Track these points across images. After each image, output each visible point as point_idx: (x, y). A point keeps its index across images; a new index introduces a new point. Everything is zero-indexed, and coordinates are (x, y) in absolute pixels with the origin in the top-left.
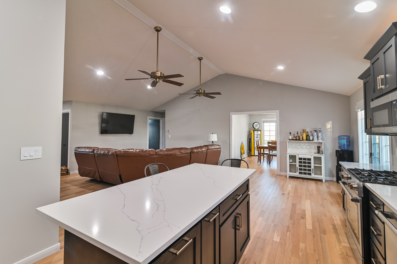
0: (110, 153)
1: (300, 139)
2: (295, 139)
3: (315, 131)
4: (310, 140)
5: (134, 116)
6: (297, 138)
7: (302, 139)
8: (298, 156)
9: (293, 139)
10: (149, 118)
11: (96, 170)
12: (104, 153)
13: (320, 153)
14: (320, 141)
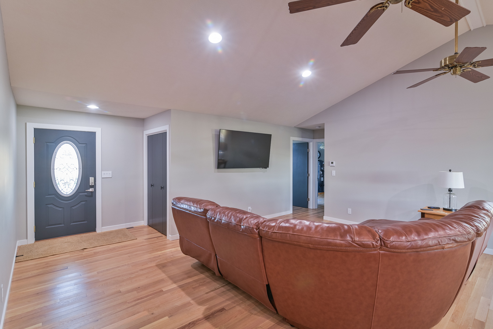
0: (242, 227)
5: (269, 136)
10: (294, 140)
11: (210, 255)
12: (228, 223)
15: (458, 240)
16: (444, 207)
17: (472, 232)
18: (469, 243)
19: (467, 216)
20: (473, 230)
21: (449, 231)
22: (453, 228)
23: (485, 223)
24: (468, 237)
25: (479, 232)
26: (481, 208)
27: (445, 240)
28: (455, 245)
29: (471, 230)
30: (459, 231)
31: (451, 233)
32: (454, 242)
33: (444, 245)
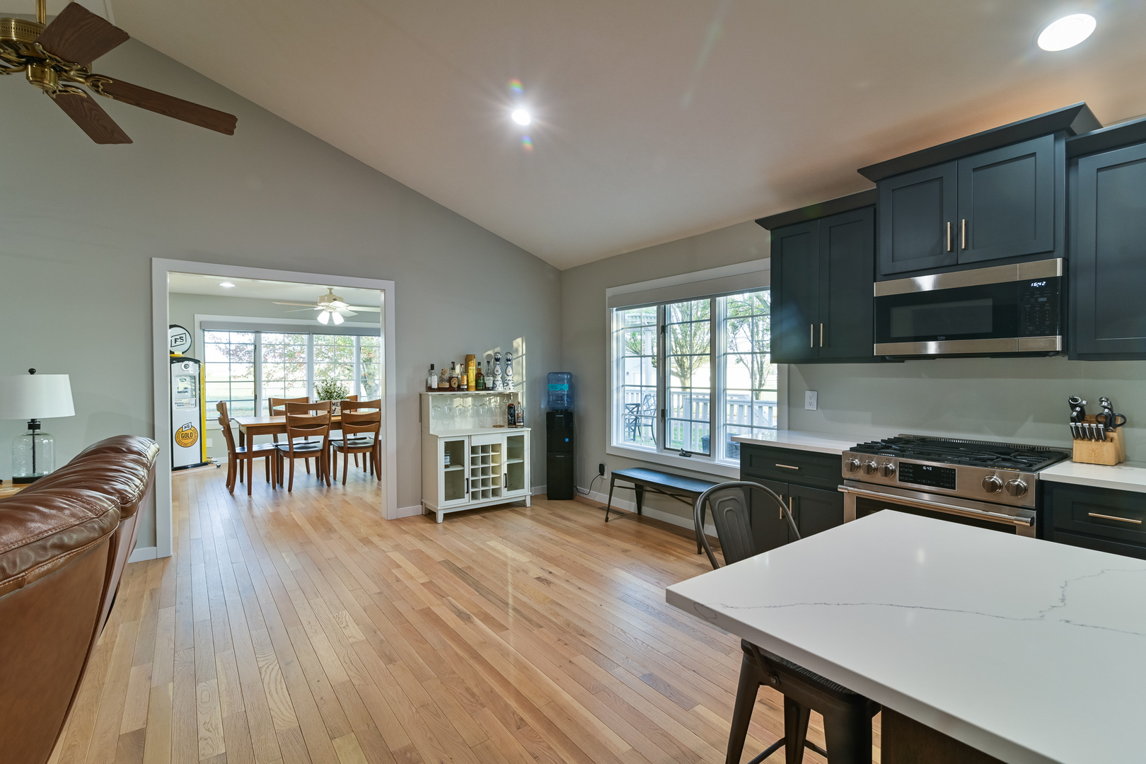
1: (461, 387)
2: (447, 385)
3: (497, 360)
4: (485, 388)
6: (452, 384)
7: (466, 387)
8: (470, 442)
9: (440, 388)
13: (518, 424)
14: (512, 390)
15: (72, 543)
16: (16, 475)
17: (112, 509)
18: (103, 542)
19: (89, 472)
20: (112, 501)
21: (38, 525)
22: (53, 512)
23: (140, 482)
24: (102, 524)
25: (128, 505)
26: (124, 449)
27: (29, 555)
28: (62, 560)
29: (107, 503)
30: (73, 515)
31: (44, 527)
32: (56, 552)
33: (24, 571)
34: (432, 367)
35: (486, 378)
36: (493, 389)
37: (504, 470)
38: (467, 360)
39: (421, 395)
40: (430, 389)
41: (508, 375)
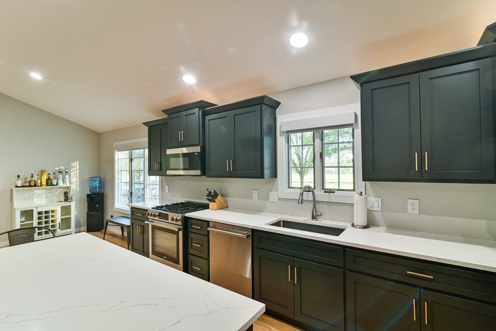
1: (37, 185)
2: (28, 184)
3: (60, 172)
4: (52, 185)
6: (31, 184)
7: (40, 185)
8: (37, 210)
9: (23, 186)
13: (68, 200)
14: (68, 185)
34: (19, 176)
35: (53, 180)
36: (57, 185)
37: (59, 221)
38: (42, 172)
39: (11, 190)
40: (17, 187)
41: (66, 179)
